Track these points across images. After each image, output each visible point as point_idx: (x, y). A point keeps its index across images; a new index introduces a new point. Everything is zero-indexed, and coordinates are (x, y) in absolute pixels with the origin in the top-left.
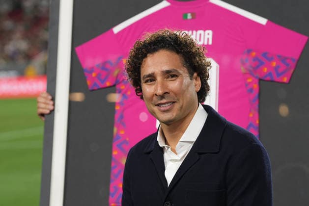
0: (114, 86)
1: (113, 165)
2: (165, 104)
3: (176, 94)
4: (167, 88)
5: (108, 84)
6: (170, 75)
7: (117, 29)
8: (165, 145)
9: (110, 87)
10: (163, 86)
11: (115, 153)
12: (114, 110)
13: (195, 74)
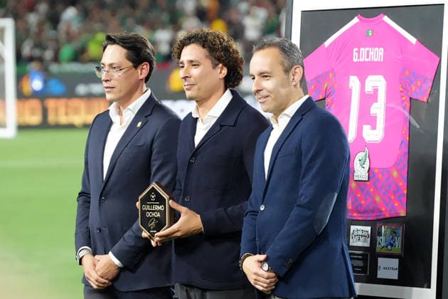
0: (324, 99)
2: (187, 85)
4: (188, 73)
5: (321, 97)
6: (193, 64)
7: (327, 43)
8: (199, 117)
9: (322, 99)
13: (221, 65)
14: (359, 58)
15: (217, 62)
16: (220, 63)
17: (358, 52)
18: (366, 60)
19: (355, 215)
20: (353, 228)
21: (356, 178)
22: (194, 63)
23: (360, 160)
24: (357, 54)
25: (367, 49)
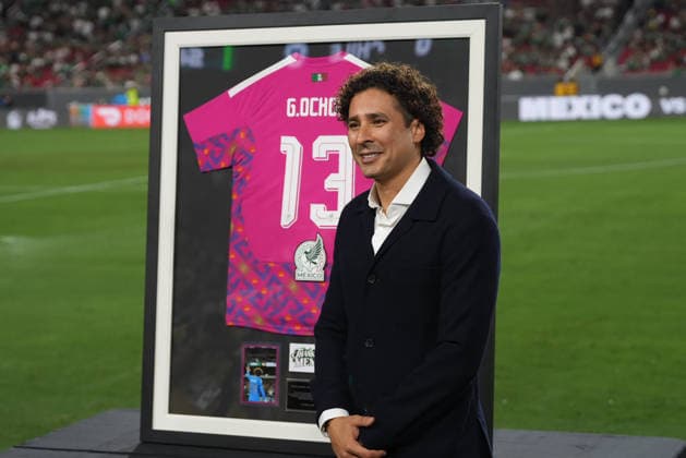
0: (231, 167)
1: (230, 271)
2: (368, 154)
3: (381, 143)
4: (370, 136)
5: (223, 165)
6: (375, 119)
7: (233, 92)
8: (377, 206)
9: (225, 168)
10: (366, 132)
11: (232, 256)
12: (231, 200)
13: (415, 122)
14: (298, 110)
15: (410, 117)
16: (416, 118)
17: (297, 104)
18: (313, 114)
19: (298, 328)
20: (293, 347)
21: (298, 278)
22: (377, 119)
23: (306, 253)
24: (294, 106)
25: (313, 99)
